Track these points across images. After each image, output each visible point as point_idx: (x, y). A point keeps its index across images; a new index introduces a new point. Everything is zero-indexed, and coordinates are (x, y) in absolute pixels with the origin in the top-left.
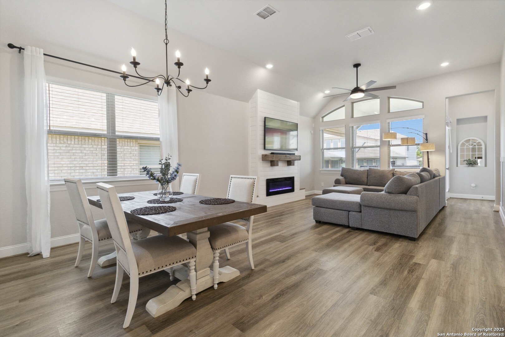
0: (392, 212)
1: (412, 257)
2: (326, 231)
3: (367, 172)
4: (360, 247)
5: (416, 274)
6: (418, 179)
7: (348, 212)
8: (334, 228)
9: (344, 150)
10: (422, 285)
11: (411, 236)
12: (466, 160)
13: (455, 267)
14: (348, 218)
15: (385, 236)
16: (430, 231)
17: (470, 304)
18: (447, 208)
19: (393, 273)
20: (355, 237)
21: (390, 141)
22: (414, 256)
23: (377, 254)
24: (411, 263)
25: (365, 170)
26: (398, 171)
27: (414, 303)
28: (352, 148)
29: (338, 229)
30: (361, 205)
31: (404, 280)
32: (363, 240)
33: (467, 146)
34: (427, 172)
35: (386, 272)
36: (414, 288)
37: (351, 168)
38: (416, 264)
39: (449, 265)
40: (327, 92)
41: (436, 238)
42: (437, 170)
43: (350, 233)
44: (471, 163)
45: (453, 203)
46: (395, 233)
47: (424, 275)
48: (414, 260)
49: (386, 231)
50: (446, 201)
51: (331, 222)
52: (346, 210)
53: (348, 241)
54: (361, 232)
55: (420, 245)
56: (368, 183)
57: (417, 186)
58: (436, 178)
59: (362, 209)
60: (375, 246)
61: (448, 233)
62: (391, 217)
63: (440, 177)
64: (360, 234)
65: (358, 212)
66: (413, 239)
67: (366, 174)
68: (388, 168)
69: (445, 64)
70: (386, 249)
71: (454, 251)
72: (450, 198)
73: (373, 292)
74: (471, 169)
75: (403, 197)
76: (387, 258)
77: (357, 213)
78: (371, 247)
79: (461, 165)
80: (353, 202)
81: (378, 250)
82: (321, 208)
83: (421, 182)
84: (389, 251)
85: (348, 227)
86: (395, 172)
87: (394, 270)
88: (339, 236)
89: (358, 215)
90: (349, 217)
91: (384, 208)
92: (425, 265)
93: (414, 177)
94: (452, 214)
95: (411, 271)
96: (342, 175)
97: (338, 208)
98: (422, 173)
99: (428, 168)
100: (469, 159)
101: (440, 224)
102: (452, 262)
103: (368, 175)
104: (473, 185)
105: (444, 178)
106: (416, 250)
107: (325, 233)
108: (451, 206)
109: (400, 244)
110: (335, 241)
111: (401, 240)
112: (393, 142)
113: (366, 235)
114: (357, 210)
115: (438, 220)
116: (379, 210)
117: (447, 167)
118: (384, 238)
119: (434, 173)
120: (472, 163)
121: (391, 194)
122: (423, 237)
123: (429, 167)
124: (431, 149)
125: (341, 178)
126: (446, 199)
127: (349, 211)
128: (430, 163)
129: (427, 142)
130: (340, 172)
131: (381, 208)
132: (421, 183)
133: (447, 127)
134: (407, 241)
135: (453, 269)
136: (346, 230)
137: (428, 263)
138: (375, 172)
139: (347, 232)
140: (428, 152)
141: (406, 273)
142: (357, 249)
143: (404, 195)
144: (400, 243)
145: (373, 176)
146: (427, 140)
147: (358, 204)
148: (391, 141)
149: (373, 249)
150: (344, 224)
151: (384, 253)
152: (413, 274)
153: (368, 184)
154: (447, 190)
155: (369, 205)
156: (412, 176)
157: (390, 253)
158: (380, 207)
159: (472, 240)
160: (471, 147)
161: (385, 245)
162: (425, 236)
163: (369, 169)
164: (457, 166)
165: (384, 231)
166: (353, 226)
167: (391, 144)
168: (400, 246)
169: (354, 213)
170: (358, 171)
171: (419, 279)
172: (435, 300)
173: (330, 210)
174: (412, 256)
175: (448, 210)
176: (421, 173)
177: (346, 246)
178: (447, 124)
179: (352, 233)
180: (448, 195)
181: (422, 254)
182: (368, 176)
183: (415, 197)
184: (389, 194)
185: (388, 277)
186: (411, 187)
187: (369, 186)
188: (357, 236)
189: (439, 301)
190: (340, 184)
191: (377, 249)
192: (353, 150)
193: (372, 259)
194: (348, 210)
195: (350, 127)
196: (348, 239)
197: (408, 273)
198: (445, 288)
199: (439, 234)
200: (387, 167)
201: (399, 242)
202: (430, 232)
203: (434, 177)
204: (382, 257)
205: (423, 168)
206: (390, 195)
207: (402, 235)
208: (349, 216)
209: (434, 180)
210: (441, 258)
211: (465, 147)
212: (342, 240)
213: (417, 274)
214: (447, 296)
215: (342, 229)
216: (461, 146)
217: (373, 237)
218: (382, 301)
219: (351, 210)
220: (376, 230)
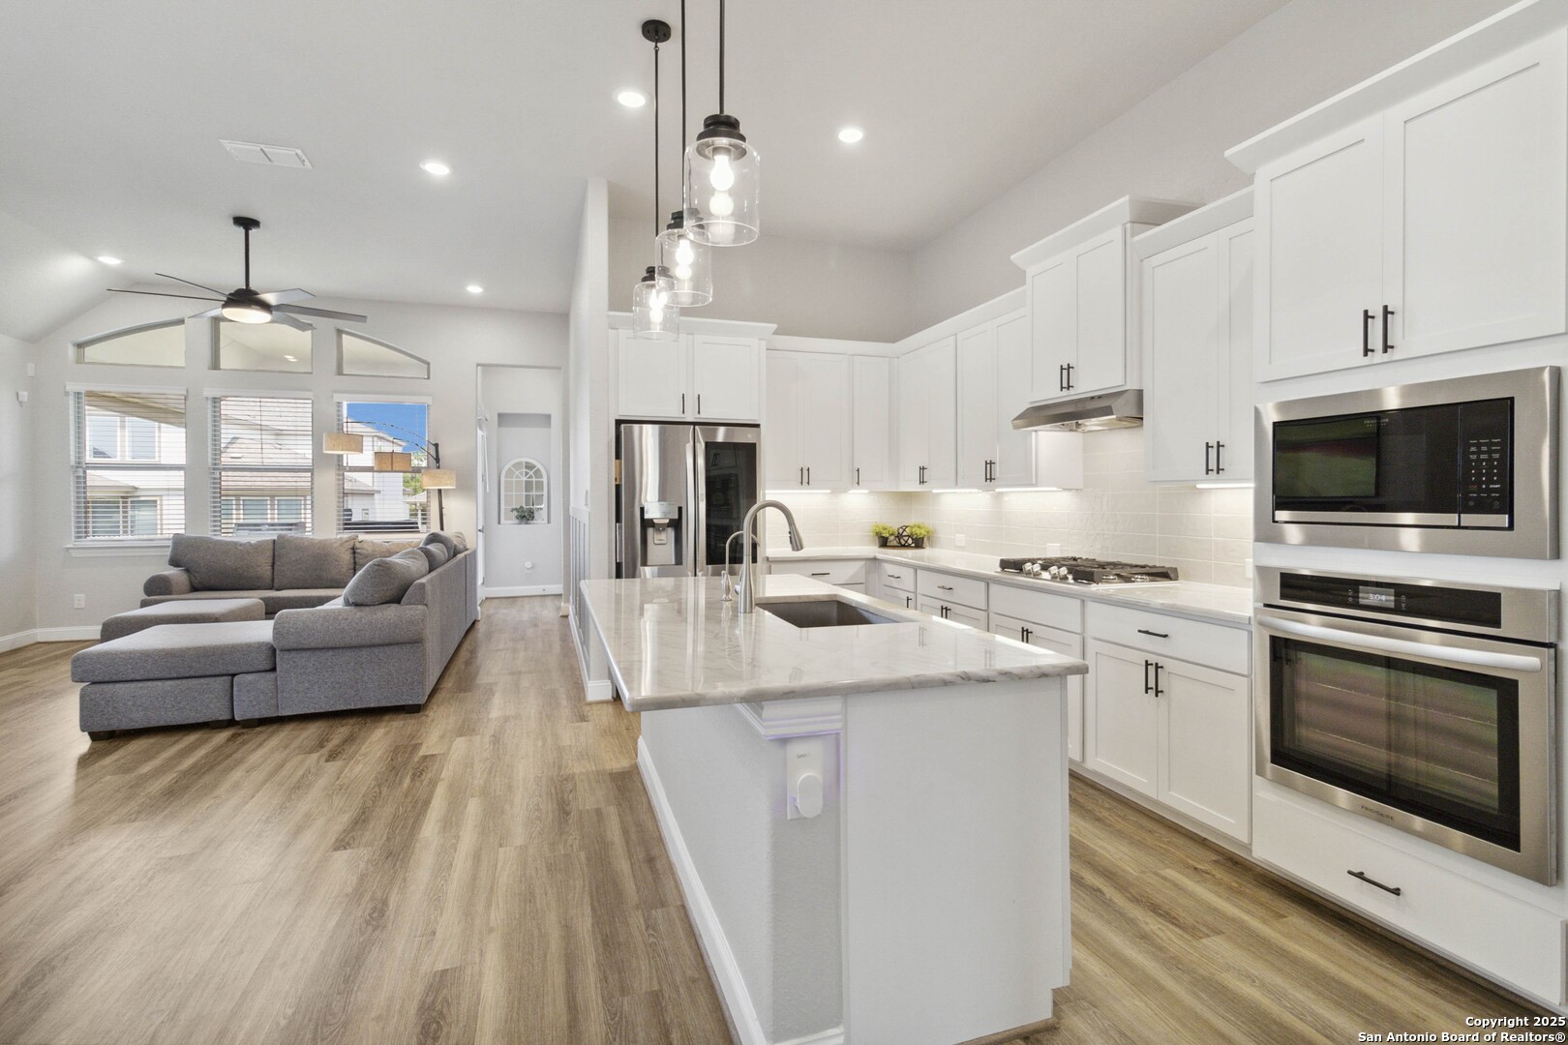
0: (365, 653)
1: (416, 747)
2: (148, 756)
3: (271, 546)
4: (281, 766)
5: (427, 777)
6: (422, 564)
7: (230, 678)
8: (177, 738)
9: (182, 473)
10: (440, 791)
11: (411, 703)
12: (516, 509)
13: (496, 739)
14: (227, 698)
15: (345, 721)
16: (449, 683)
17: (521, 789)
18: (482, 622)
19: (380, 793)
20: (260, 745)
21: (342, 455)
22: (421, 744)
23: (332, 767)
24: (416, 759)
25: (263, 541)
26: (367, 542)
27: (430, 829)
28: (214, 469)
29: (192, 738)
30: (274, 651)
31: (406, 796)
32: (286, 747)
33: (517, 477)
34: (442, 542)
35: (364, 796)
36: (427, 803)
37: (209, 534)
38: (425, 757)
39: (487, 739)
40: (111, 261)
41: (462, 695)
42: (460, 536)
43: (240, 740)
44: (524, 517)
45: (492, 611)
46: (372, 705)
47: (444, 773)
48: (423, 752)
49: (349, 707)
50: (479, 608)
51: (162, 723)
52: (225, 672)
53: (241, 761)
54: (274, 727)
55: (430, 718)
56: (276, 581)
57: (423, 580)
58: (460, 556)
59: (278, 659)
60: (325, 751)
61: (483, 679)
62: (363, 666)
63: (466, 553)
64: (272, 734)
65: (266, 671)
66: (414, 709)
67: (269, 554)
68: (337, 534)
69: (475, 289)
70: (353, 748)
71: (497, 709)
72: (487, 598)
73: (342, 844)
74: (525, 528)
75: (391, 612)
76: (360, 766)
77: (263, 674)
78: (315, 756)
79: (506, 519)
80: (246, 644)
81: (332, 756)
82: (118, 686)
83: (431, 570)
84: (363, 750)
85: (231, 723)
86: (358, 545)
87: (379, 786)
88: (206, 756)
89: (264, 681)
90: (235, 693)
91: (343, 648)
92: (443, 754)
93: (416, 559)
94: (489, 636)
95: (418, 774)
96: (174, 562)
97: (192, 673)
98: (430, 547)
99: (441, 533)
100: (521, 507)
101: (468, 663)
102: (492, 733)
103: (274, 556)
104: (528, 564)
105: (474, 553)
106: (423, 730)
107: (146, 761)
108: (489, 617)
109: (387, 729)
110: (196, 774)
111: (387, 718)
112: (352, 459)
113: (293, 730)
114: (261, 667)
115: (464, 654)
116: (331, 653)
117: (480, 528)
118: (346, 724)
119: (455, 542)
120: (526, 516)
121: (363, 608)
122: (434, 700)
123: (442, 529)
124: (447, 485)
125: (171, 572)
126: (479, 602)
127: (233, 675)
128: (444, 517)
129: (439, 467)
130: (168, 552)
131: (336, 648)
132: (429, 572)
133: (479, 431)
134: (402, 716)
135: (494, 744)
136: (222, 736)
137: (449, 749)
138: (300, 547)
139: (229, 740)
140: (440, 491)
141: (407, 781)
142: (272, 775)
143: (395, 605)
144: (386, 726)
145: (294, 559)
146: (437, 460)
147: (264, 648)
148: (345, 457)
149: (319, 758)
150: (214, 719)
151: (351, 758)
152: (423, 777)
153: (276, 585)
154: (480, 581)
155: (300, 646)
156: (412, 558)
157: (365, 755)
158: (333, 645)
159: (525, 683)
160: (524, 479)
161: (350, 740)
162: (440, 696)
163: (279, 536)
164: (499, 523)
165: (345, 708)
166: (249, 716)
167: (345, 464)
168: (386, 734)
169: (250, 677)
170: (241, 545)
171: (433, 784)
172: (466, 807)
173: (159, 683)
174: (416, 745)
175: (481, 627)
176: (428, 547)
177: (237, 774)
178: (480, 424)
179: (245, 737)
180: (482, 593)
181: (437, 734)
182: (274, 559)
183: (420, 607)
184: (358, 608)
185: (369, 803)
186: (409, 587)
187: (278, 590)
188: (265, 740)
189: (473, 808)
190: (170, 593)
191: (330, 756)
192: (218, 476)
193: (322, 782)
194: (230, 672)
195: (207, 398)
196: (236, 756)
197: (413, 780)
198: (482, 782)
199: (466, 684)
200: (335, 531)
201: (384, 724)
202: (450, 685)
203: (455, 555)
204: (347, 770)
205: (433, 534)
206: (361, 611)
207: (389, 705)
208: (235, 689)
209: (454, 561)
210: (473, 730)
211: (514, 479)
212: (219, 763)
213: (429, 776)
214: (484, 792)
215: (206, 736)
216: (506, 477)
217: (313, 730)
218: (365, 851)
219: (240, 670)
220: (321, 711)
